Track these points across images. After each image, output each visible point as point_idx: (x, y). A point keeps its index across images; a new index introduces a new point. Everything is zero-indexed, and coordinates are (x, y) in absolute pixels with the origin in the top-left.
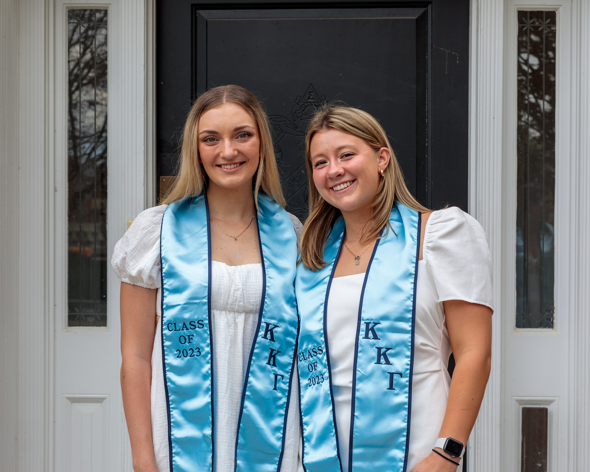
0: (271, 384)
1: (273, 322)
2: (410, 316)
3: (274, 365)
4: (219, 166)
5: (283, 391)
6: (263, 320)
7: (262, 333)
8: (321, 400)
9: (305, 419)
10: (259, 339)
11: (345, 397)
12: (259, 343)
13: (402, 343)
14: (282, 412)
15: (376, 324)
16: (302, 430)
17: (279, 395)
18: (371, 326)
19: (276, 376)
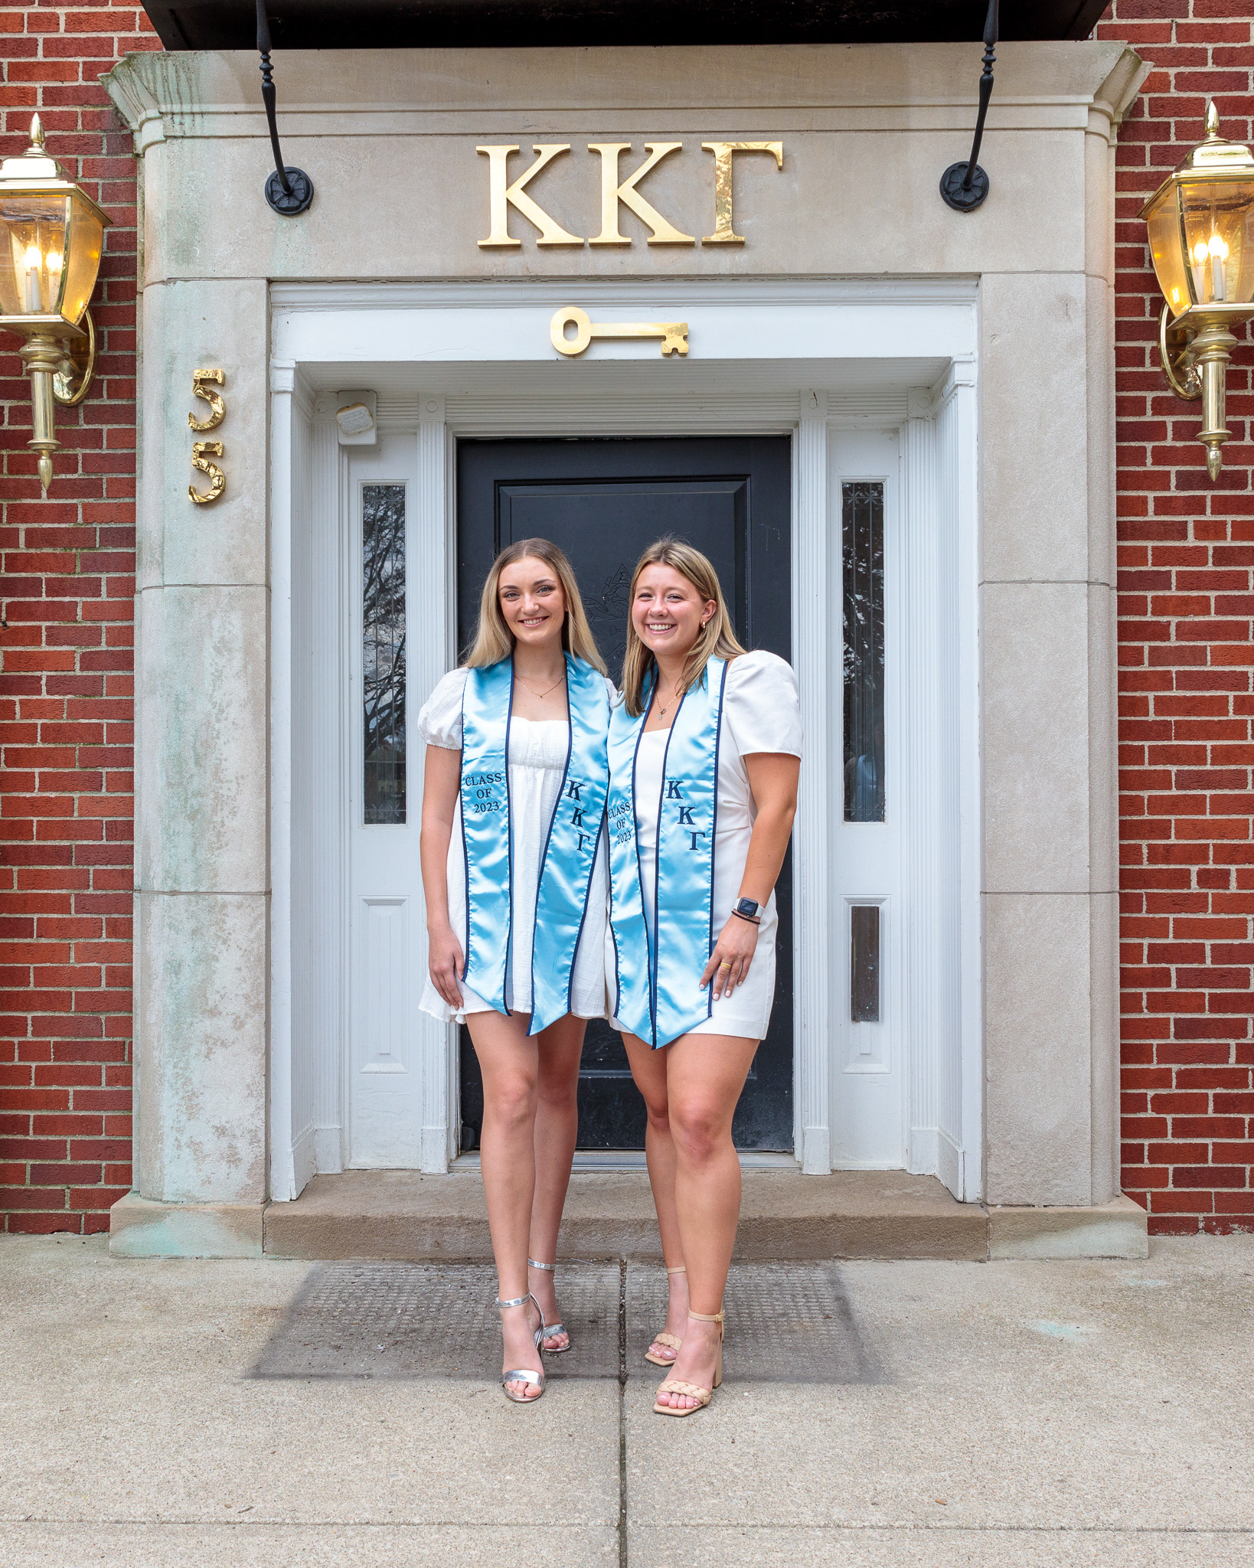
0: (576, 844)
1: (578, 780)
2: (712, 774)
3: (580, 825)
4: (522, 621)
5: (588, 852)
6: (568, 778)
7: (566, 791)
8: (628, 858)
9: (614, 877)
10: (563, 797)
11: (650, 856)
12: (562, 801)
13: (707, 802)
14: (587, 874)
15: (679, 783)
16: (610, 889)
17: (584, 856)
18: (674, 785)
19: (581, 836)
